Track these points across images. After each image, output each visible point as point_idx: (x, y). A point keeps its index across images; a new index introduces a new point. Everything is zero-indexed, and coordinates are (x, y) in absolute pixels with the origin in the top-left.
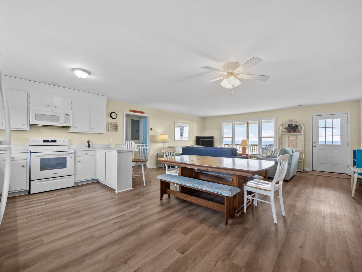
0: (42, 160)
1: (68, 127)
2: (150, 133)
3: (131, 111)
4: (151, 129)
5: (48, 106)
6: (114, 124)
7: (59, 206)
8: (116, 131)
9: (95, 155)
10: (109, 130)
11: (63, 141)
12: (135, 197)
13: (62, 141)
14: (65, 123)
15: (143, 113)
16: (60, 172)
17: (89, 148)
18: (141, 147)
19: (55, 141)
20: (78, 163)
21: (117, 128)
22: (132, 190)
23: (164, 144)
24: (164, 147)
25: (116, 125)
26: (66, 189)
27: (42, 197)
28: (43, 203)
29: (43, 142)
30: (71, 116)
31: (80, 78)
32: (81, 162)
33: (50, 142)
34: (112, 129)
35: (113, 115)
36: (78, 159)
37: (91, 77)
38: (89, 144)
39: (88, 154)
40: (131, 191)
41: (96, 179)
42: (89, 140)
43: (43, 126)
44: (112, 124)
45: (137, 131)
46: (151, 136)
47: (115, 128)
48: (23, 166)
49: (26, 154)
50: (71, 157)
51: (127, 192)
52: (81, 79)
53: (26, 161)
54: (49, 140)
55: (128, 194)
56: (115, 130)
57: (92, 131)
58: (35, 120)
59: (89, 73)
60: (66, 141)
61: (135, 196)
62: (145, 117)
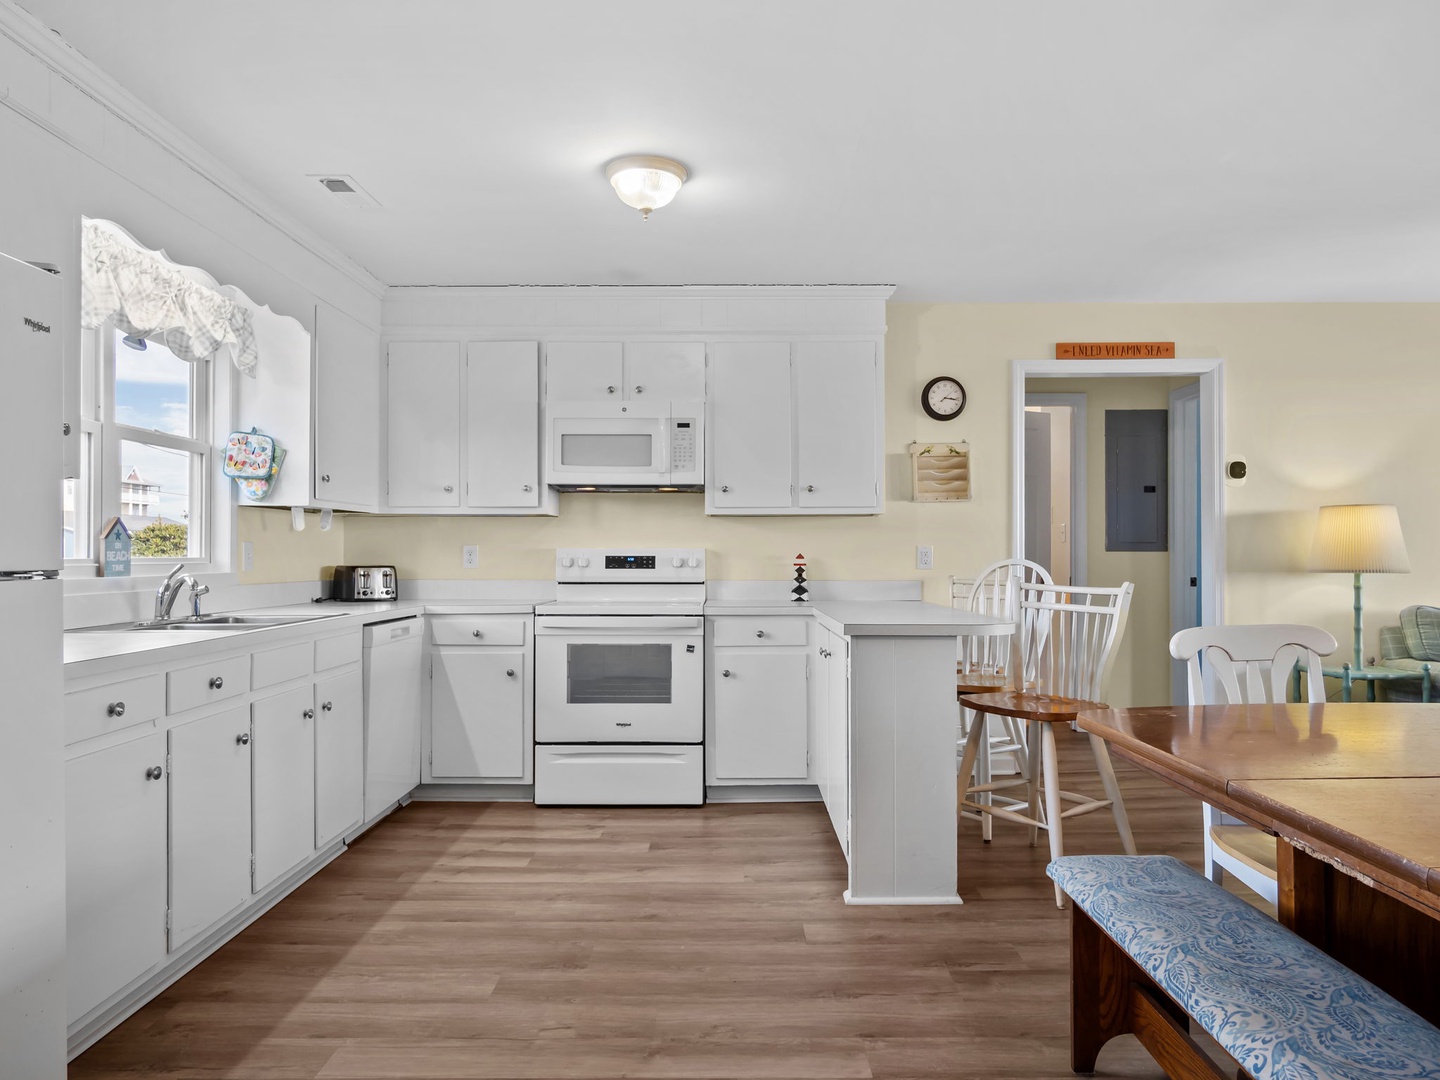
0: (577, 654)
1: (694, 491)
2: (1229, 498)
3: (1065, 351)
4: (1237, 470)
5: (611, 390)
6: (945, 451)
7: (550, 899)
8: (962, 494)
9: (807, 645)
10: (917, 494)
11: (683, 564)
12: (917, 972)
13: (677, 563)
14: (674, 466)
15: (1164, 350)
16: (642, 718)
17: (800, 599)
18: (1087, 608)
19: (647, 562)
20: (719, 681)
21: (964, 478)
22: (945, 914)
23: (1358, 589)
24: (1358, 609)
25: (960, 459)
26: (665, 813)
27: (557, 828)
28: (523, 863)
29: (607, 567)
30: (698, 429)
31: (639, 207)
32: (734, 676)
33: (630, 567)
34: (934, 484)
35: (942, 398)
36: (722, 660)
37: (705, 189)
38: (800, 579)
39: (769, 636)
40: (939, 915)
41: (815, 788)
42: (800, 557)
43: (599, 489)
44: (935, 452)
45: (1152, 489)
46: (1234, 521)
47: (955, 474)
48: (510, 674)
49: (520, 620)
50: (690, 649)
51: (907, 920)
52: (647, 211)
53: (519, 651)
54: (626, 558)
55: (897, 931)
56: (955, 490)
57: (807, 504)
58: (563, 463)
59: (685, 171)
60: (692, 562)
61: (926, 964)
62: (1190, 385)
